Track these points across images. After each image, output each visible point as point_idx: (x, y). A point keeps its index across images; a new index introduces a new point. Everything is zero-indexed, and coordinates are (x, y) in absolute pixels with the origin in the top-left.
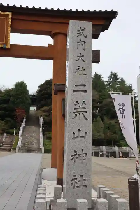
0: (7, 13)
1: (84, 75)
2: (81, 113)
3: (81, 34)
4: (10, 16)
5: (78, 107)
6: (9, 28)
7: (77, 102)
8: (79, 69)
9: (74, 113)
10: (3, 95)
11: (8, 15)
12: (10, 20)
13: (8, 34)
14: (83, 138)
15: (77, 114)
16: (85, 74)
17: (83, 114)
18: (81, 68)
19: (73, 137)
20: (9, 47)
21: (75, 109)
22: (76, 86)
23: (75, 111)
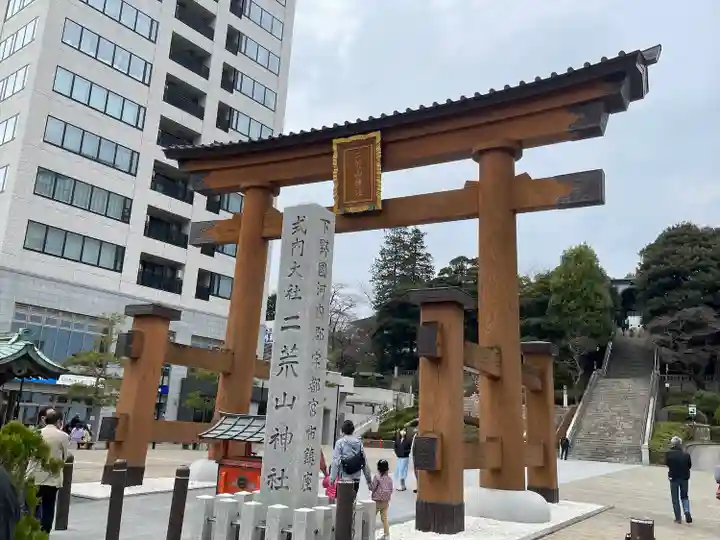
0: (372, 135)
2: (289, 365)
4: (378, 140)
5: (286, 355)
6: (378, 164)
7: (285, 347)
8: (291, 289)
9: (280, 365)
10: (528, 289)
11: (375, 138)
12: (379, 148)
14: (289, 408)
15: (284, 366)
16: (300, 298)
17: (292, 366)
20: (380, 207)
21: (281, 359)
22: (286, 319)
23: (281, 362)
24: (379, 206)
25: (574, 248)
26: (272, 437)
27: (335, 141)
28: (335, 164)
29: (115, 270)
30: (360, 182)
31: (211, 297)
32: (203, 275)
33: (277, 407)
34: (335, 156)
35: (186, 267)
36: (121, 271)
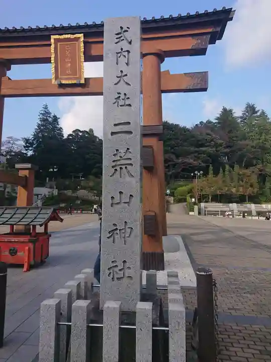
0: (77, 35)
1: (128, 107)
2: (124, 167)
3: (122, 38)
4: (82, 39)
5: (119, 158)
6: (82, 55)
7: (117, 150)
8: (120, 97)
9: (113, 167)
11: (79, 38)
12: (82, 45)
13: (82, 64)
14: (126, 205)
15: (118, 168)
16: (130, 105)
17: (126, 167)
18: (122, 96)
19: (112, 204)
21: (114, 161)
22: (115, 125)
23: (114, 164)
24: (83, 82)
26: (109, 233)
27: (53, 37)
28: (52, 51)
30: (69, 65)
33: (112, 205)
34: (53, 46)
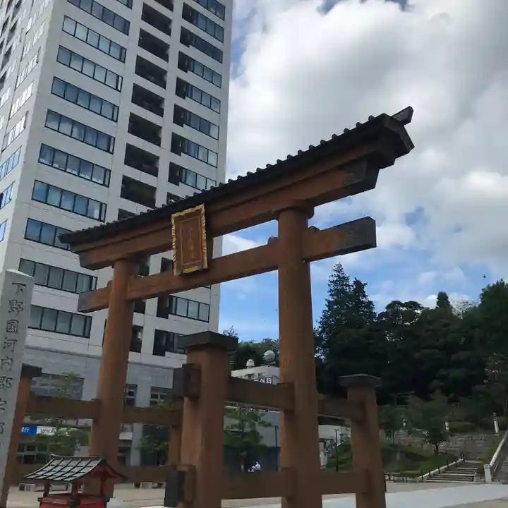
4: (203, 211)
6: (204, 231)
11: (200, 210)
12: (203, 218)
24: (206, 266)
25: (491, 285)
27: (173, 216)
28: (174, 234)
29: (84, 336)
30: (192, 247)
31: (166, 353)
32: (159, 334)
34: (174, 228)
35: (145, 330)
36: (88, 337)
